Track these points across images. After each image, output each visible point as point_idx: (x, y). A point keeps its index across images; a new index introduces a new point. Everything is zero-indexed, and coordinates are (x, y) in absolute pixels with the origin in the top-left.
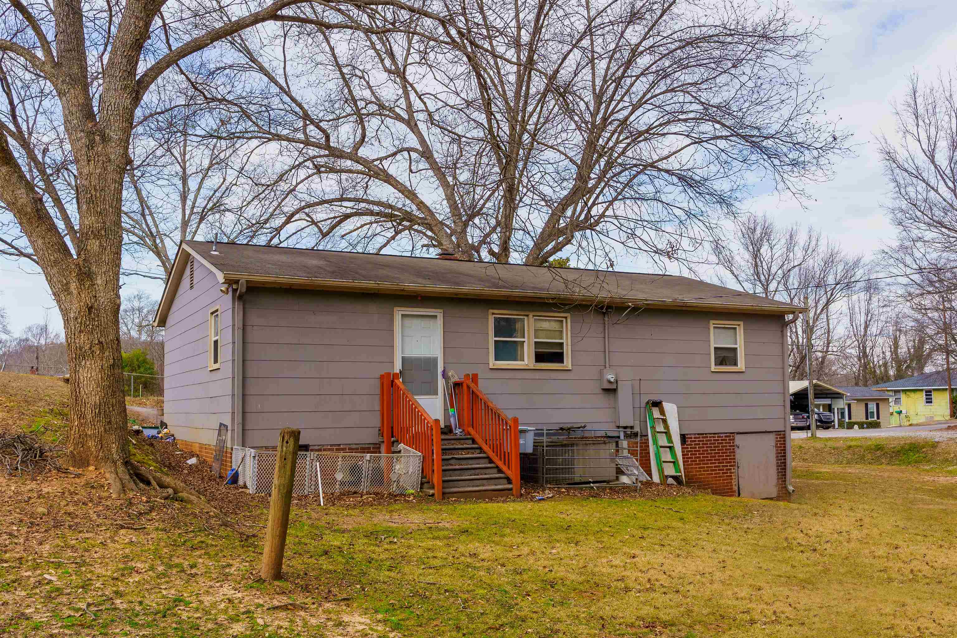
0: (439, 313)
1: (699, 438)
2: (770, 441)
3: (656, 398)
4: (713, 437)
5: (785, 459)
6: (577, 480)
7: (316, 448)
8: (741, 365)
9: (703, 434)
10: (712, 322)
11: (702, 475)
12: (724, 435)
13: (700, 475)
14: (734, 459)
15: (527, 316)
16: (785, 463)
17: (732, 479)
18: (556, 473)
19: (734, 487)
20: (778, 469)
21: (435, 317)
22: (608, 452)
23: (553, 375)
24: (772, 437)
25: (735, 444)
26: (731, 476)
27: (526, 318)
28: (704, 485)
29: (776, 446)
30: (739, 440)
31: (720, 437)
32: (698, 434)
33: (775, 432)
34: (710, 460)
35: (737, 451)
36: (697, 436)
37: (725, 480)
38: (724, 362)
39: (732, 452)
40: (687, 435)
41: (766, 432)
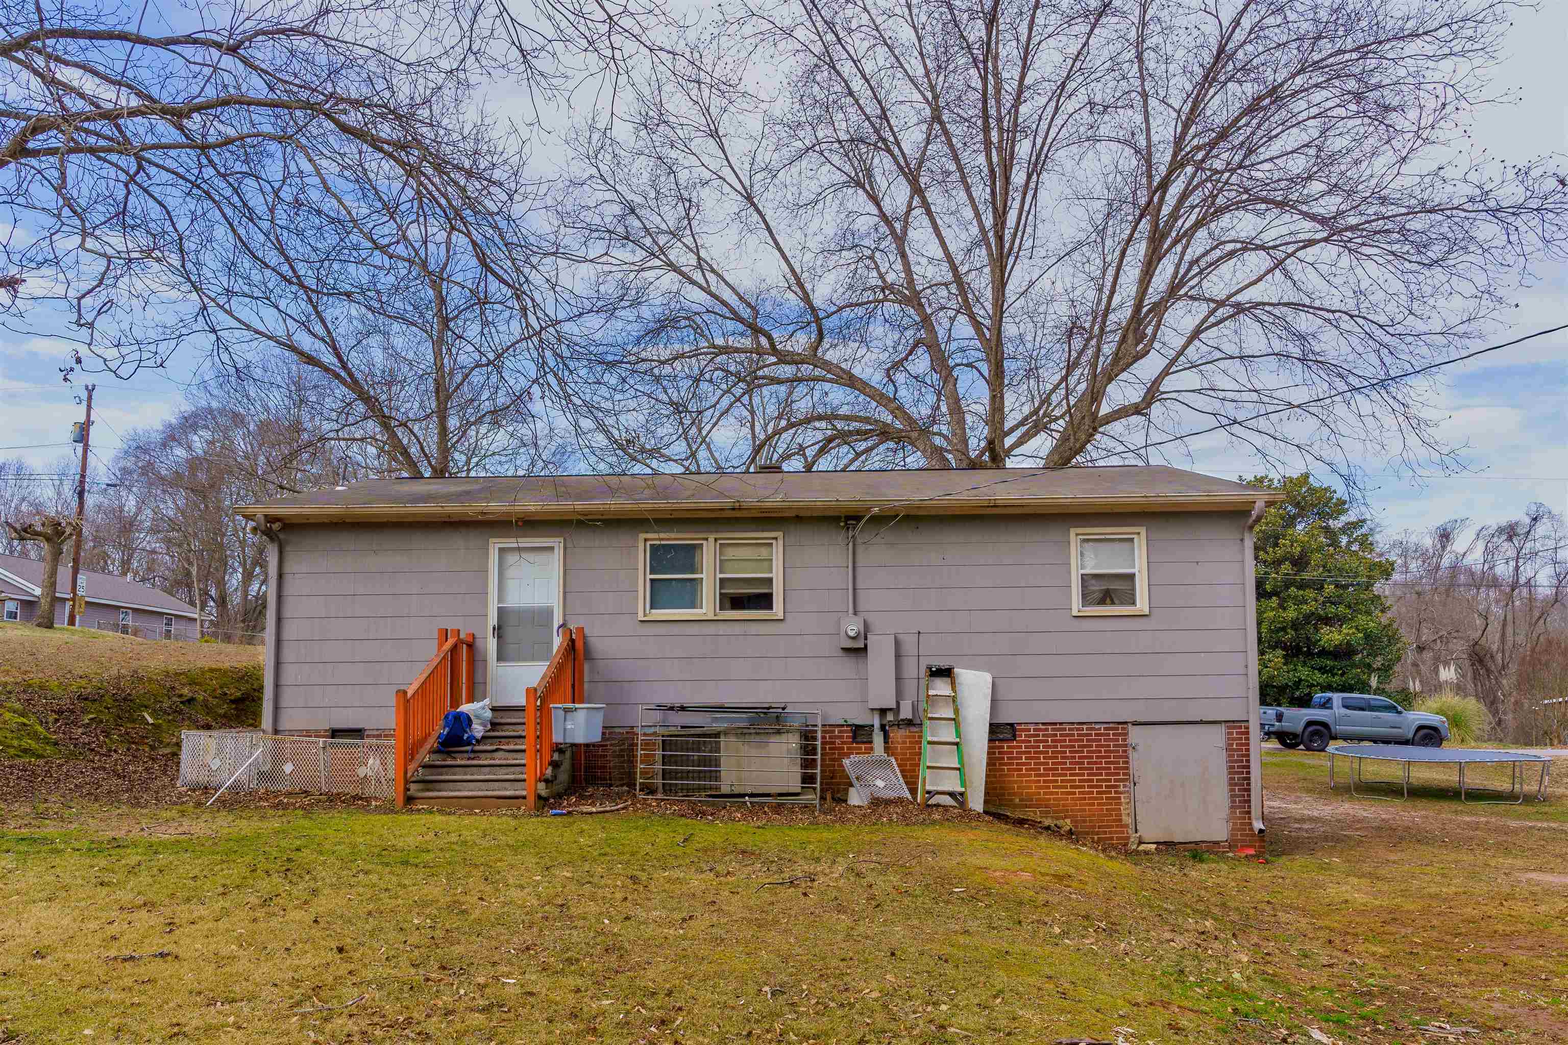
0: (557, 543)
1: (1047, 730)
2: (1217, 737)
3: (943, 663)
4: (1078, 729)
5: (1248, 773)
6: (725, 790)
7: (375, 733)
8: (1142, 604)
9: (1055, 724)
10: (1073, 531)
11: (1052, 793)
12: (1103, 726)
13: (1045, 794)
14: (1127, 768)
15: (707, 539)
16: (1249, 779)
17: (1120, 804)
18: (687, 779)
19: (1124, 818)
20: (1232, 790)
21: (552, 548)
22: (785, 746)
23: (754, 628)
24: (1222, 730)
25: (1129, 741)
26: (1119, 798)
27: (704, 542)
28: (1055, 812)
29: (1229, 749)
30: (1135, 735)
31: (1092, 729)
32: (1043, 724)
33: (1226, 722)
34: (1070, 769)
35: (1132, 754)
36: (1041, 726)
37: (1104, 804)
38: (1108, 600)
39: (1121, 757)
40: (1020, 724)
41: (1201, 722)
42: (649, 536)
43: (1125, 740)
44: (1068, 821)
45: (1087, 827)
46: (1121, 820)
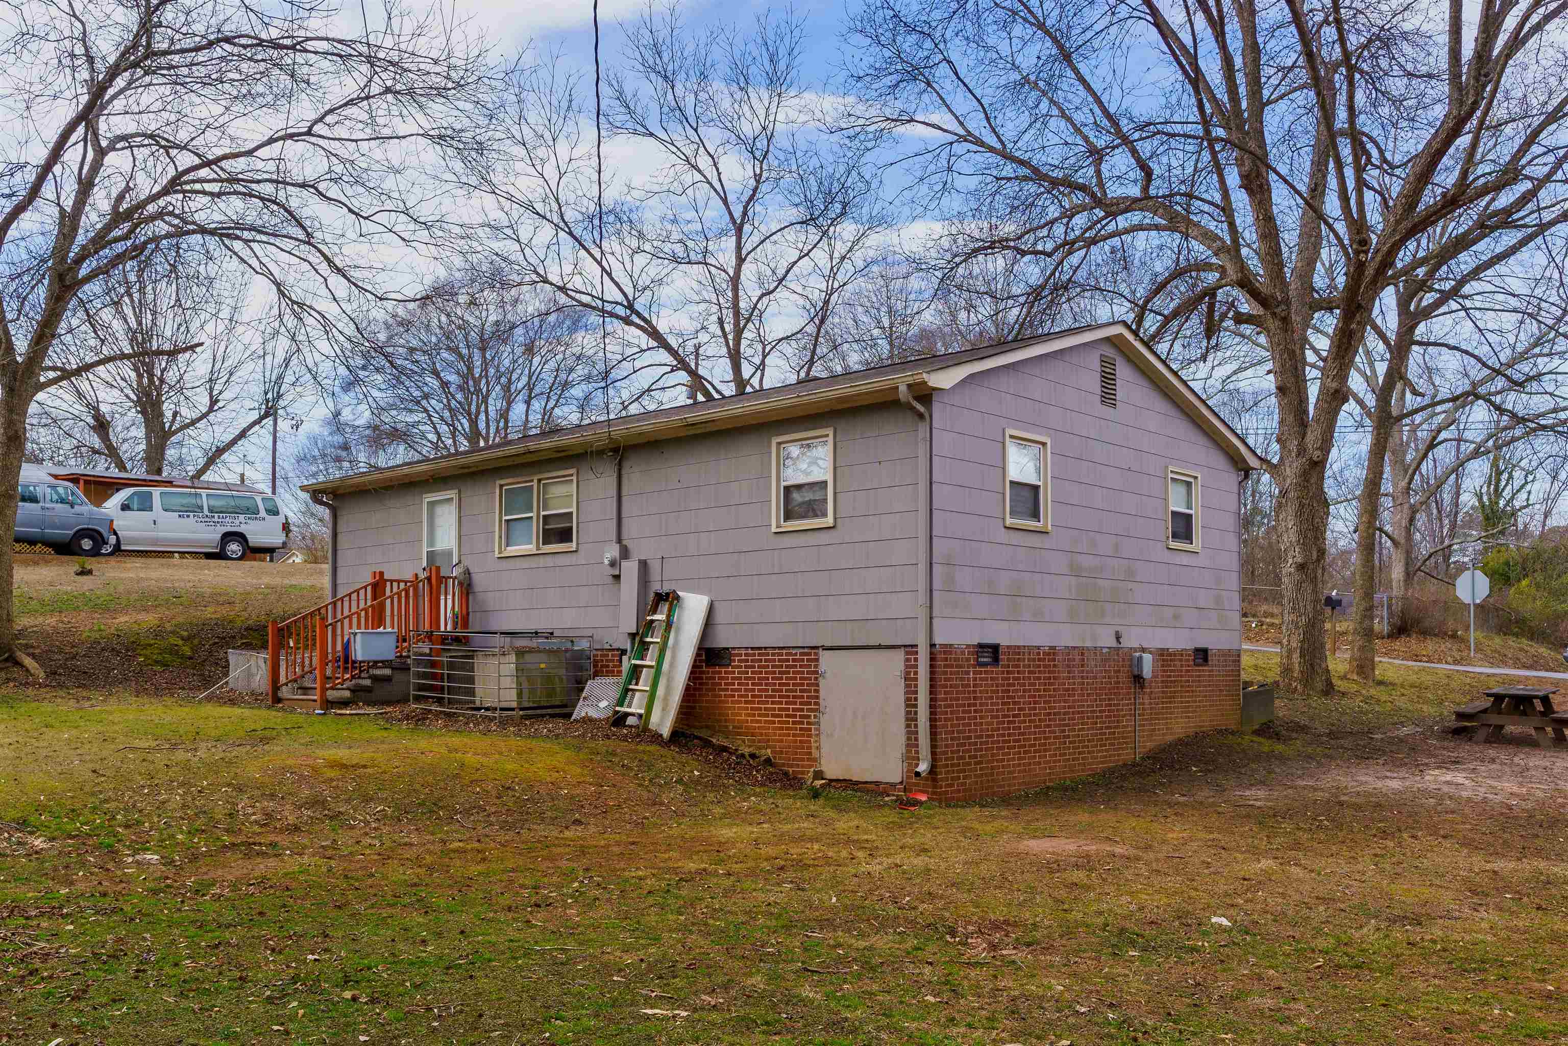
0: (455, 494)
1: (754, 655)
2: (897, 664)
3: (670, 587)
4: (779, 654)
5: (917, 706)
8: (830, 515)
9: (762, 648)
10: (774, 441)
11: (757, 722)
12: (799, 651)
13: (752, 722)
14: (817, 697)
15: (534, 481)
16: (917, 713)
17: (810, 736)
18: (457, 694)
19: (814, 750)
20: (909, 726)
21: (453, 499)
22: (507, 667)
23: (567, 559)
24: (901, 656)
25: (820, 668)
26: (810, 730)
27: (532, 484)
28: (759, 741)
29: (907, 678)
30: (826, 659)
31: (791, 654)
32: (752, 648)
33: (905, 646)
34: (771, 697)
35: (822, 682)
36: (750, 651)
37: (799, 735)
38: (811, 514)
39: (812, 685)
40: (734, 648)
41: (879, 647)
42: (503, 482)
43: (816, 666)
44: (769, 751)
45: (784, 759)
46: (810, 753)
